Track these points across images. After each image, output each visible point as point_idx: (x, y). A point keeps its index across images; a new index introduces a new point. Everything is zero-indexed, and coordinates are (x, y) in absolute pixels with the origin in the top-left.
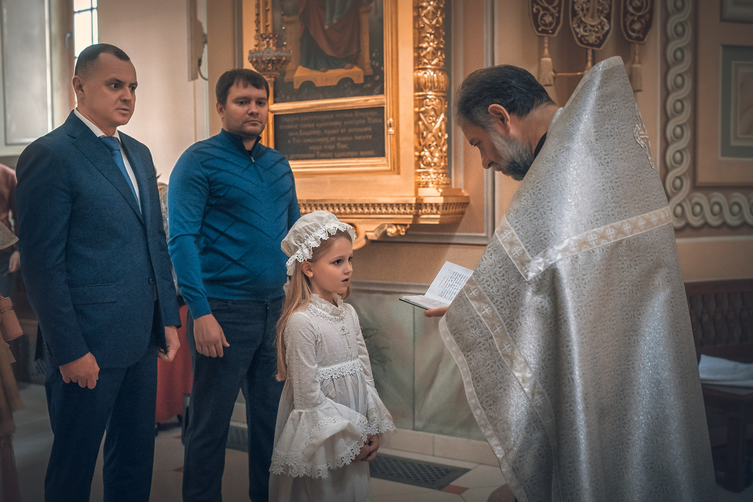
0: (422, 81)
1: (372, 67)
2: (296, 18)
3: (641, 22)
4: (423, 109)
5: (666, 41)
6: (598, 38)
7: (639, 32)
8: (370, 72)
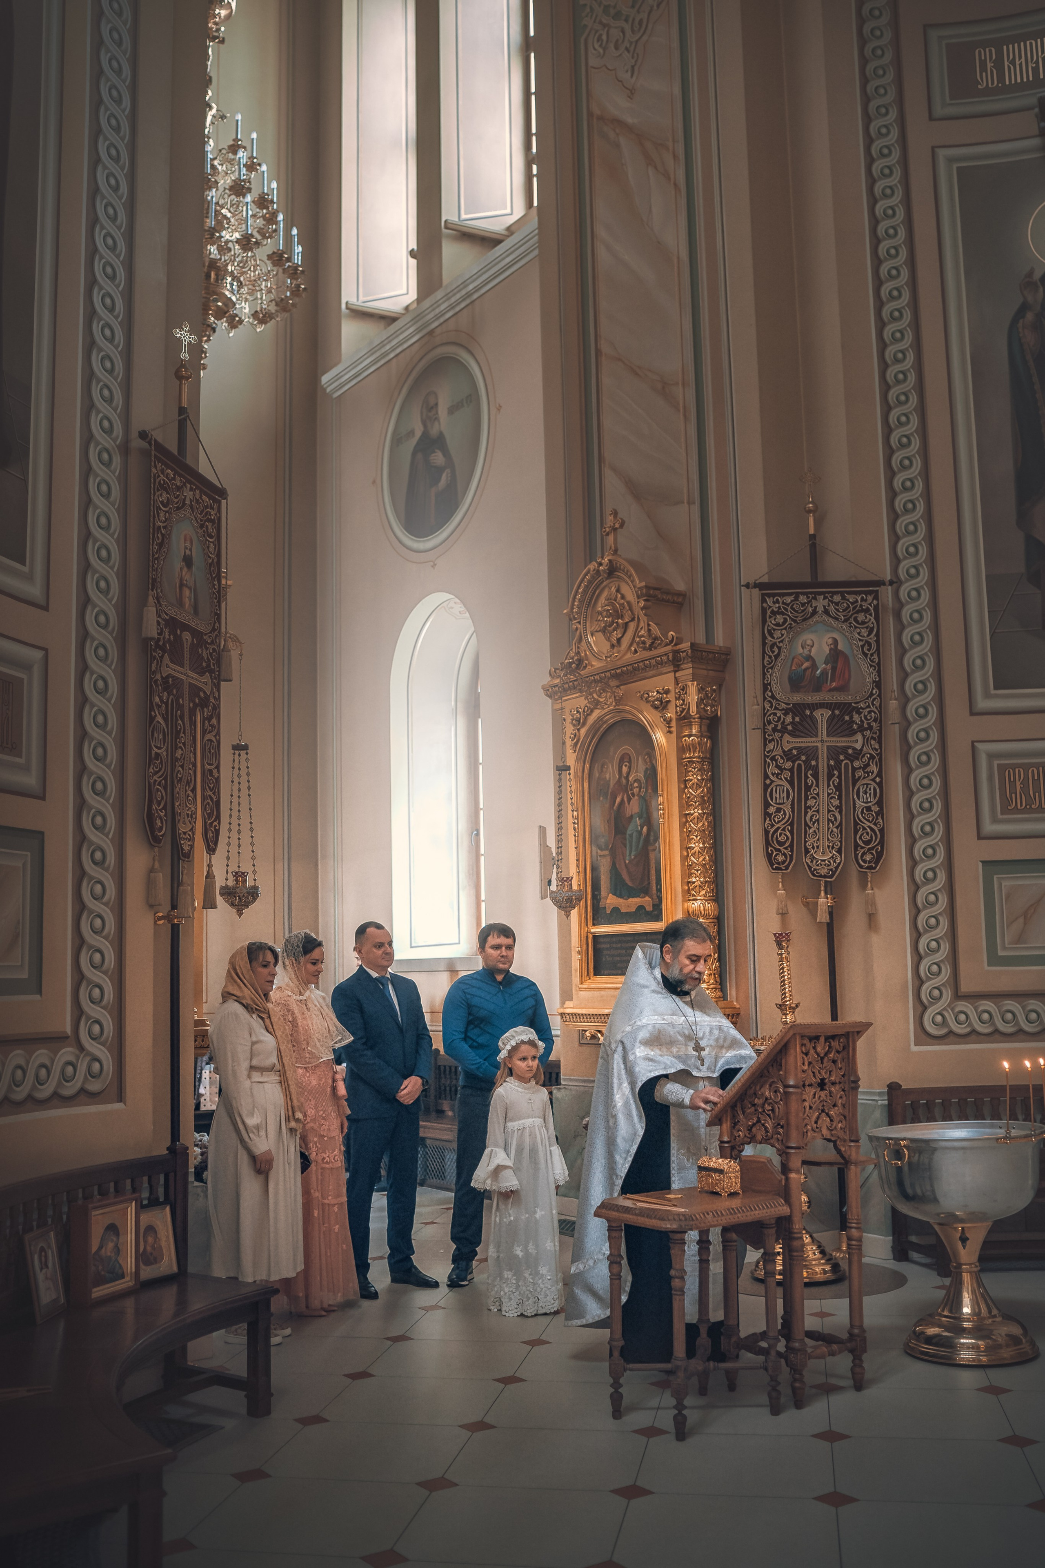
2: (606, 852)
3: (872, 854)
5: (914, 865)
6: (831, 870)
7: (869, 862)
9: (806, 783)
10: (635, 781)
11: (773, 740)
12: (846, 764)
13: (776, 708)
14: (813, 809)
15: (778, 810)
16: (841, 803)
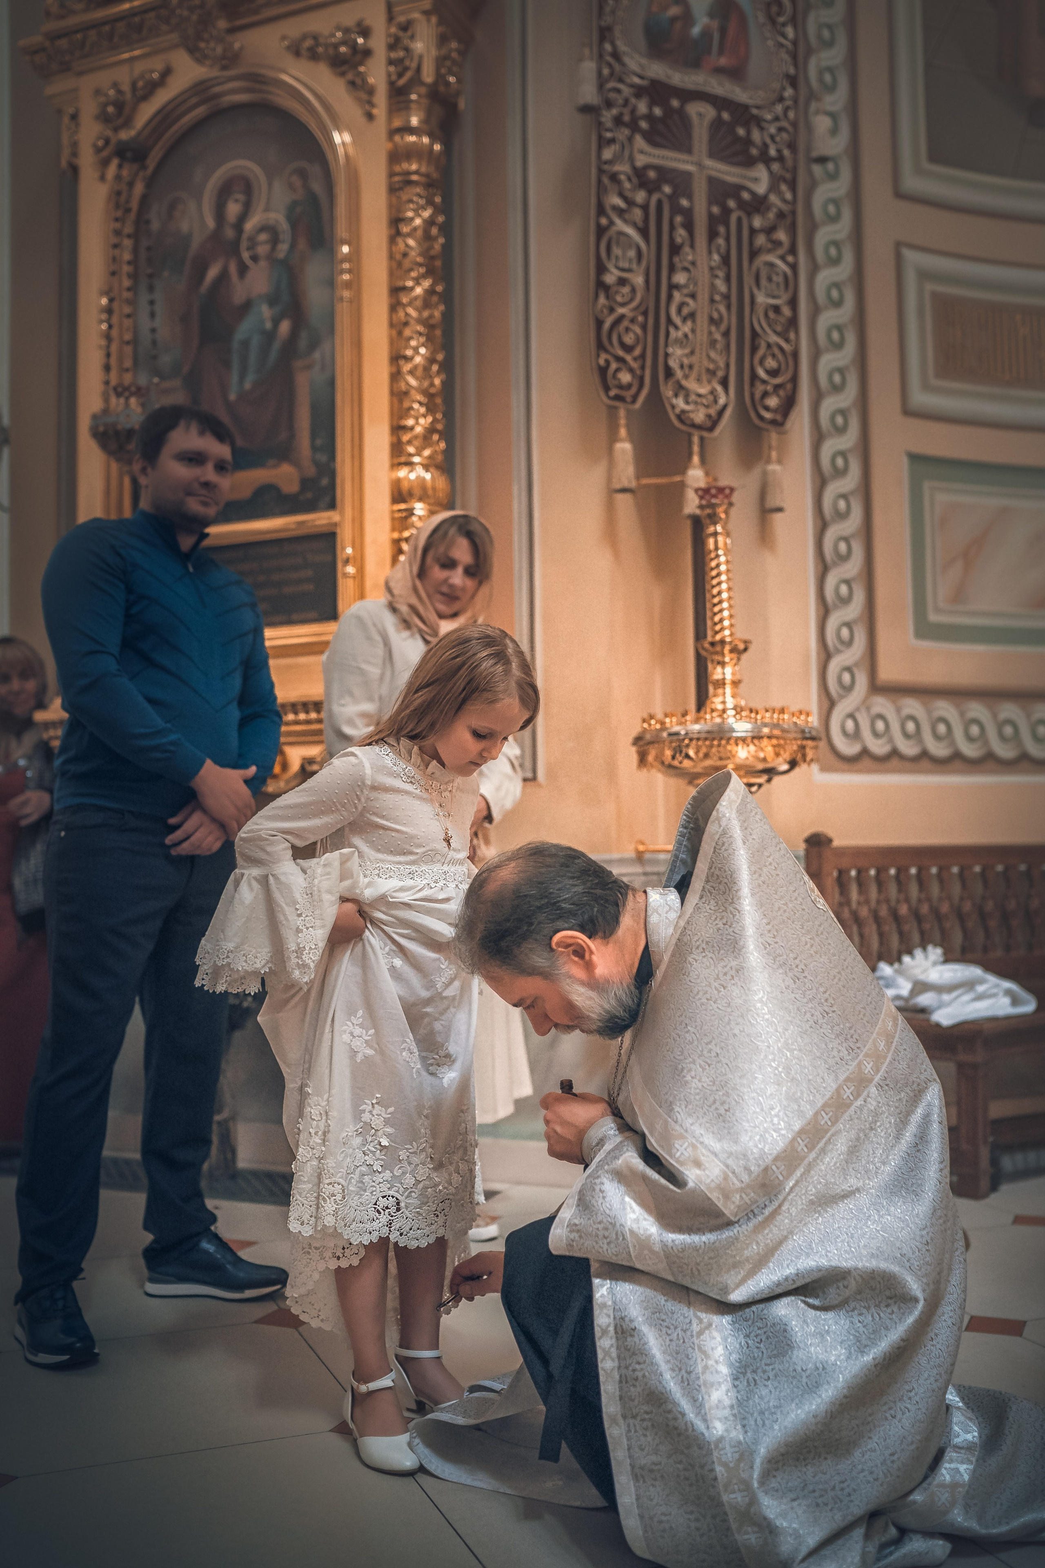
0: (405, 486)
1: (316, 463)
2: (176, 383)
3: (778, 396)
4: (406, 534)
5: (818, 438)
6: (709, 416)
7: (775, 411)
8: (311, 471)
9: (672, 239)
10: (263, 229)
11: (612, 141)
12: (739, 220)
13: (621, 80)
14: (685, 291)
15: (622, 282)
16: (729, 288)
